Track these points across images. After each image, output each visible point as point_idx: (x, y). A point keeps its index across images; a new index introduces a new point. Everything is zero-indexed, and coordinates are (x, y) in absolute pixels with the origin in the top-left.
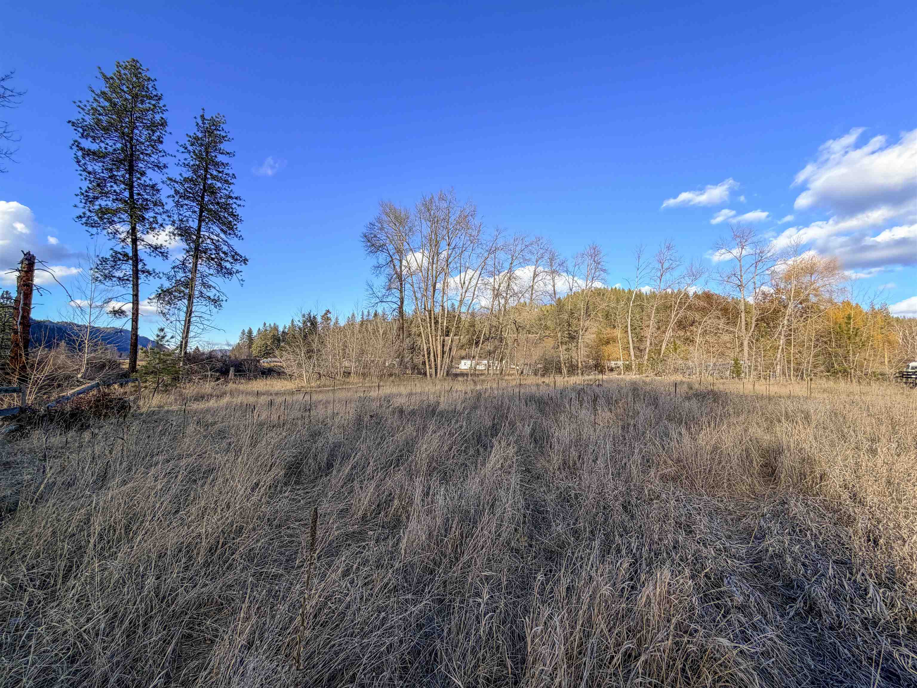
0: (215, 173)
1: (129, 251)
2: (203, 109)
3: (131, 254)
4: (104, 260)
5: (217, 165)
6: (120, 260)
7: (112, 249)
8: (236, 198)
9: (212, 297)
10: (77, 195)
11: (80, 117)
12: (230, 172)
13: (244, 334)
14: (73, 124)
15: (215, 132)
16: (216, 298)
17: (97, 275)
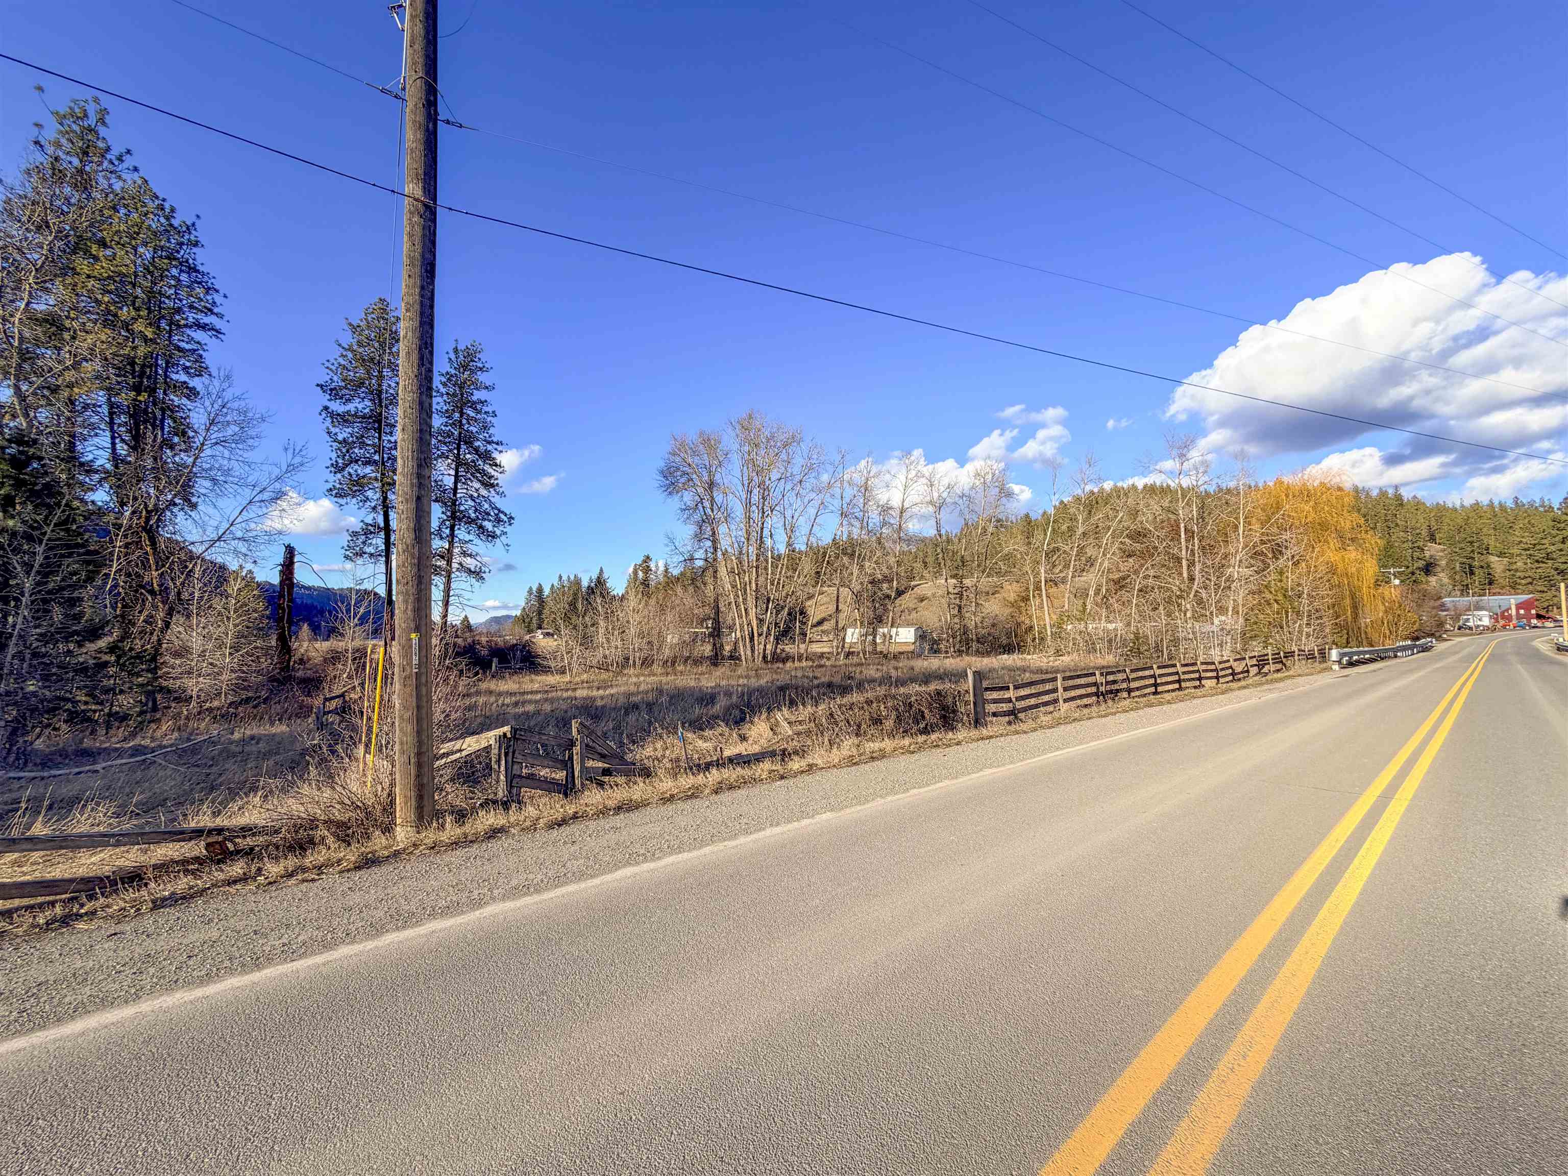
0: (472, 414)
1: (380, 520)
2: (456, 340)
3: (382, 525)
4: (355, 534)
5: (473, 405)
6: (371, 533)
7: (362, 521)
8: (497, 444)
9: (473, 569)
10: (327, 467)
11: (327, 378)
12: (489, 409)
13: (531, 594)
14: (321, 386)
15: (471, 364)
16: (478, 570)
17: (348, 553)
